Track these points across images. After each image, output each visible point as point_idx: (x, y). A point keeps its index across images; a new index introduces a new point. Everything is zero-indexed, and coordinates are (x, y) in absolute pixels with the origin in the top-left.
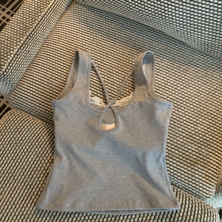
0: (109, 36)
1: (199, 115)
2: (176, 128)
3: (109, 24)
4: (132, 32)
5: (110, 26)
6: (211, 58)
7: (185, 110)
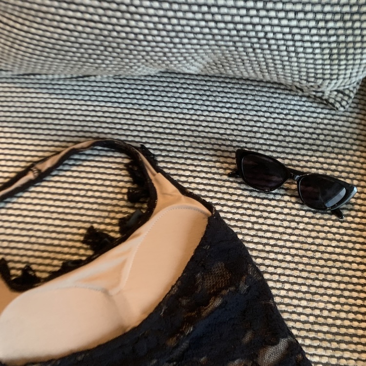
1: (310, 272)
5: (58, 127)
6: (292, 134)
7: (278, 273)
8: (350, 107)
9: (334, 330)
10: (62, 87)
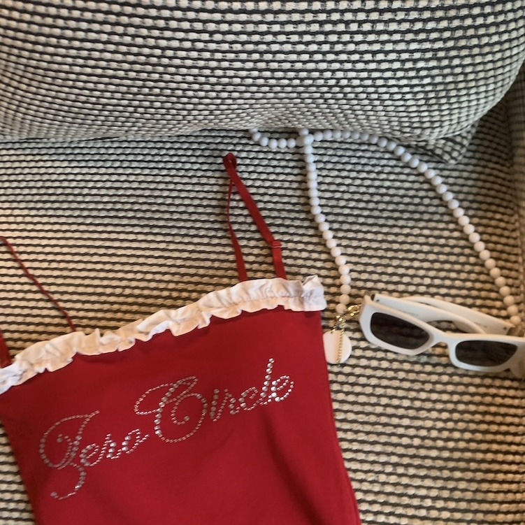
0: (89, 239)
1: (413, 381)
2: (367, 448)
3: (79, 202)
4: (150, 204)
5: (83, 206)
6: (387, 199)
7: (372, 384)
8: (465, 157)
9: (446, 454)
10: (85, 151)
